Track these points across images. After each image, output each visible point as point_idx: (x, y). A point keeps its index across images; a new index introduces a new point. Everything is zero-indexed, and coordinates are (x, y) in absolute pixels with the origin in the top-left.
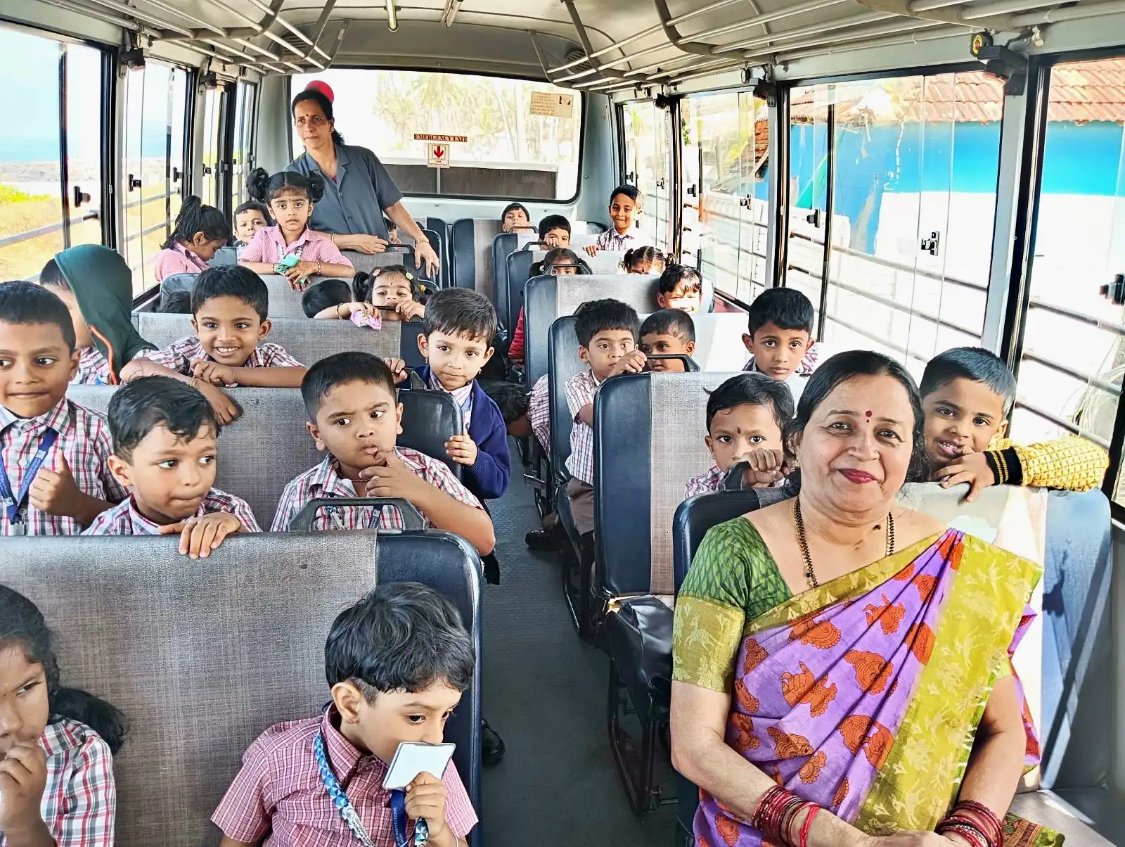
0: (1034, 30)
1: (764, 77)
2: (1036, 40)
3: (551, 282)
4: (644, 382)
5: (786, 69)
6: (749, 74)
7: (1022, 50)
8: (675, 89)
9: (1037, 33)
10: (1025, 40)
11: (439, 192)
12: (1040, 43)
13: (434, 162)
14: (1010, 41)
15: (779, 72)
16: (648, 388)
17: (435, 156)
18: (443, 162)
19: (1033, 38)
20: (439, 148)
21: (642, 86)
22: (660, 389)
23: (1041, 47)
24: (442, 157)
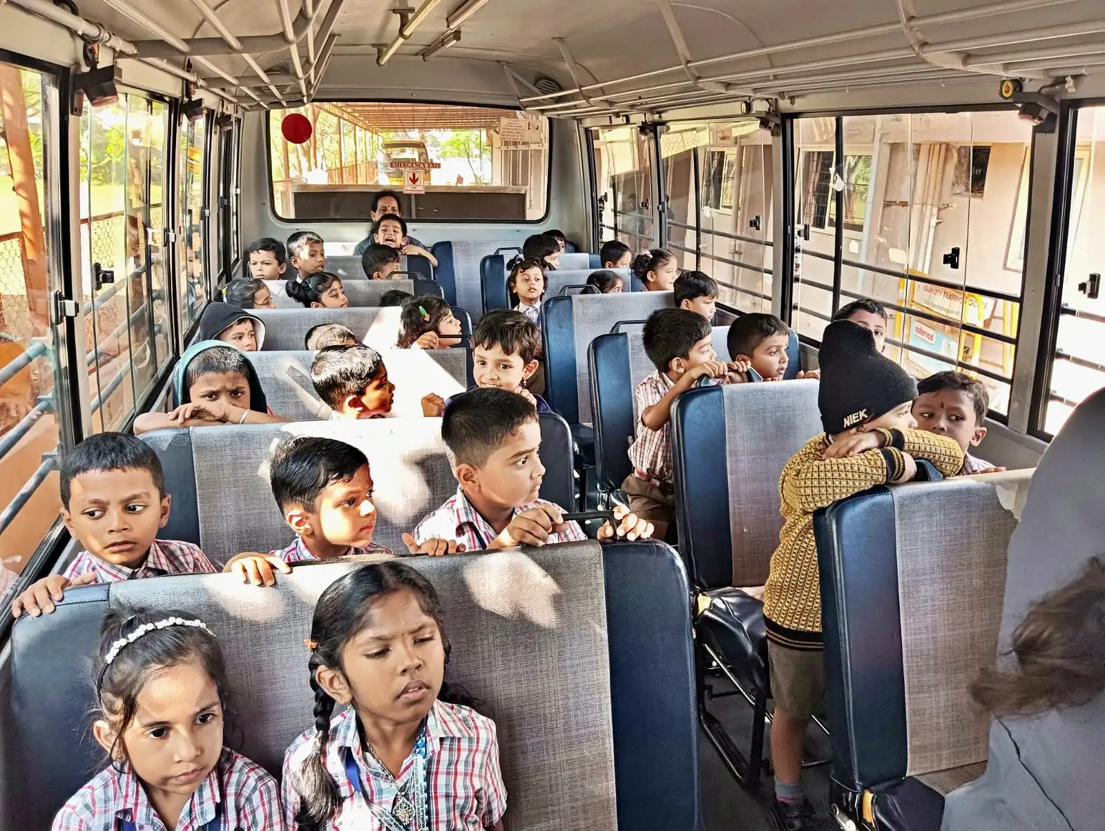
0: (1067, 79)
1: (769, 110)
2: (1069, 87)
3: (567, 302)
4: (715, 394)
5: (792, 103)
6: (749, 107)
7: (1054, 96)
8: (660, 117)
9: (1070, 82)
10: (1057, 87)
11: (414, 217)
12: (1073, 90)
13: (410, 188)
14: (1042, 88)
15: (785, 105)
16: (721, 398)
17: (411, 183)
18: (418, 188)
19: (1067, 86)
20: (414, 175)
21: (621, 114)
22: (732, 400)
23: (1072, 93)
24: (417, 183)
